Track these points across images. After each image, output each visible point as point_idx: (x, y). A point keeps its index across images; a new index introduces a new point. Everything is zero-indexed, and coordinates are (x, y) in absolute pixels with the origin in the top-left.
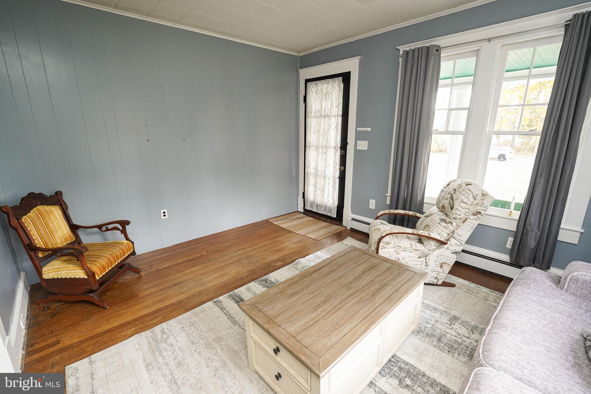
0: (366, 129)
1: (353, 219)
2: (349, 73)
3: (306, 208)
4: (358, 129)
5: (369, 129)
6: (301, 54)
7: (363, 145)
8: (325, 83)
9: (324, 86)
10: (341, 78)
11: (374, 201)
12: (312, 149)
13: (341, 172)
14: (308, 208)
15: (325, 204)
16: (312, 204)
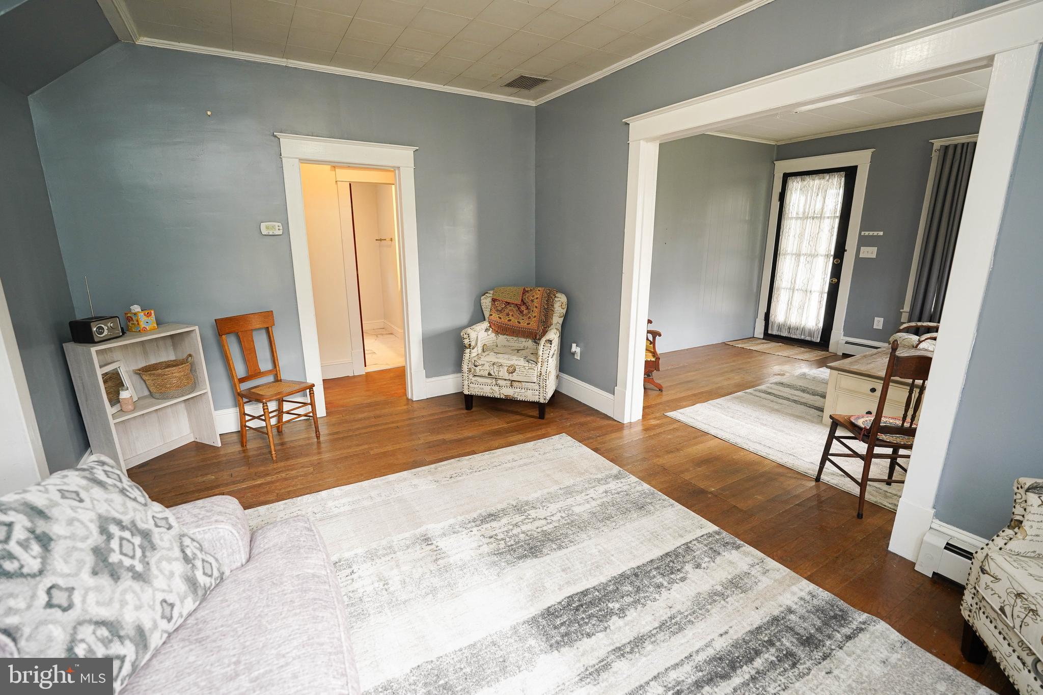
0: (876, 233)
1: (847, 343)
2: (856, 167)
3: (770, 332)
4: (863, 233)
5: (881, 233)
6: (779, 144)
7: (869, 252)
8: (817, 178)
9: (815, 182)
10: (843, 174)
11: (882, 320)
12: (788, 257)
13: (830, 284)
14: (773, 331)
15: (802, 326)
16: (780, 327)
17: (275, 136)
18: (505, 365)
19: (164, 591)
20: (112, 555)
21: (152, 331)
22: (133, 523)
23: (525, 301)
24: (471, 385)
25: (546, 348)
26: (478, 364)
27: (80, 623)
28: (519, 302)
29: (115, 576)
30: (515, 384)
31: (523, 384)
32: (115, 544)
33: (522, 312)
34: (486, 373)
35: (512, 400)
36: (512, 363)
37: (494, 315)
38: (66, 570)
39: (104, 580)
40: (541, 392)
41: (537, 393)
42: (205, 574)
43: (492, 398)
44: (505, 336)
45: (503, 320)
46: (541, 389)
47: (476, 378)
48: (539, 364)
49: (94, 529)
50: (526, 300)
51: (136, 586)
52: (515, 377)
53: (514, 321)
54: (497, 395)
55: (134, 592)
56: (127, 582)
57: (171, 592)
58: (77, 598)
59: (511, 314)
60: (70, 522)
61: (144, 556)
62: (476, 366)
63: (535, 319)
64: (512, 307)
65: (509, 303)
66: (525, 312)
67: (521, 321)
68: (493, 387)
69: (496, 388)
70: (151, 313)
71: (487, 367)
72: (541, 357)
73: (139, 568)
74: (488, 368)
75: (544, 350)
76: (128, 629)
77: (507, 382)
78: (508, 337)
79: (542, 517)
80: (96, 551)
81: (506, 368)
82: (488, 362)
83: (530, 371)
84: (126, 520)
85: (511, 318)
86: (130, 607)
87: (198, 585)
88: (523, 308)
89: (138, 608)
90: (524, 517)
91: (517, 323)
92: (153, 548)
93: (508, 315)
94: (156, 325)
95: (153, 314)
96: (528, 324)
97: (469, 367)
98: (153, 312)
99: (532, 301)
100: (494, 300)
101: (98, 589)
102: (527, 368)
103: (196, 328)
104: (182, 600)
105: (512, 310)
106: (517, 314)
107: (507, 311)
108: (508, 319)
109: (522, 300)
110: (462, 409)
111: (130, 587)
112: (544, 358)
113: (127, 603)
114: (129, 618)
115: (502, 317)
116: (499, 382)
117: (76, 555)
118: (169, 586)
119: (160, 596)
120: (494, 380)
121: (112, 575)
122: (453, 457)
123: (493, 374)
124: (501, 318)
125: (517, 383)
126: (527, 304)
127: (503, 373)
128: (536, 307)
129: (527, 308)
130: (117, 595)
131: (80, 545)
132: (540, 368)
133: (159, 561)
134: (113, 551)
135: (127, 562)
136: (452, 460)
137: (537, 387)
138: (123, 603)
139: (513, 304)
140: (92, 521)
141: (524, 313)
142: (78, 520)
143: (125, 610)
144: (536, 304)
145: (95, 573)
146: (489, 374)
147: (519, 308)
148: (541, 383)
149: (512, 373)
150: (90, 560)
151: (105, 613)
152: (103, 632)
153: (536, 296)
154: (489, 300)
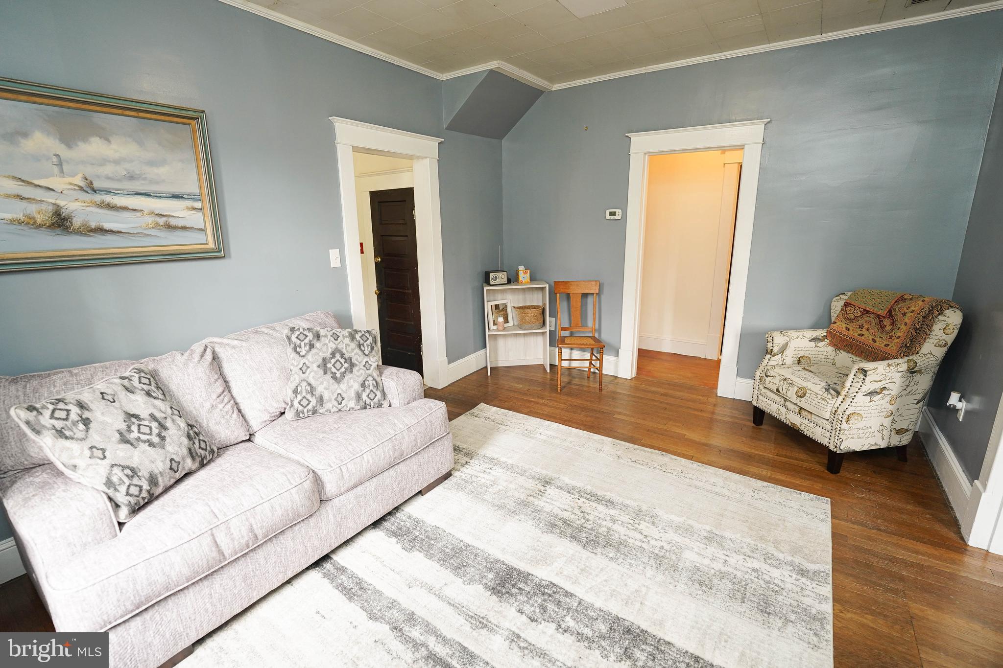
17: (627, 137)
18: (796, 384)
19: (342, 390)
20: (329, 364)
21: (526, 284)
22: (351, 358)
23: (893, 313)
24: (760, 397)
25: (856, 379)
26: (769, 374)
27: (304, 380)
28: (883, 312)
29: (325, 372)
30: (804, 413)
31: (813, 416)
32: (333, 361)
33: (882, 327)
34: (774, 388)
35: (798, 431)
36: (804, 384)
37: (839, 323)
38: (310, 360)
39: (321, 371)
40: (833, 435)
41: (828, 435)
42: (368, 396)
43: (778, 420)
44: (850, 355)
45: (851, 332)
46: (833, 432)
47: (766, 391)
48: (841, 398)
49: (330, 351)
50: (897, 312)
51: (331, 381)
52: (803, 403)
53: (868, 337)
54: (783, 419)
55: (329, 383)
56: (328, 376)
57: (346, 393)
58: (308, 371)
59: (867, 327)
60: (325, 344)
61: (345, 372)
62: (767, 376)
63: (898, 340)
64: (871, 318)
65: (868, 312)
66: (888, 328)
67: (878, 339)
68: (781, 408)
69: (783, 410)
70: (527, 272)
71: (777, 380)
72: (846, 390)
73: (338, 375)
74: (778, 382)
75: (854, 381)
76: (317, 393)
77: (796, 407)
78: (854, 357)
79: (644, 533)
80: (324, 359)
81: (796, 389)
82: (779, 375)
83: (821, 401)
84: (347, 355)
85: (864, 331)
86: (323, 386)
87: (361, 398)
88: (887, 322)
89: (326, 389)
90: (631, 522)
91: (871, 341)
92: (351, 372)
93: (861, 327)
94: (529, 280)
95: (529, 273)
96: (887, 345)
97: (761, 375)
98: (529, 271)
99: (904, 314)
100: (847, 305)
101: (316, 372)
102: (819, 397)
103: (547, 286)
104: (349, 400)
105: (869, 322)
106: (875, 328)
107: (861, 322)
108: (860, 332)
109: (890, 311)
110: (749, 420)
111: (329, 379)
112: (850, 392)
113: (323, 384)
114: (320, 390)
115: (851, 328)
116: (787, 403)
117: (317, 357)
118: (346, 390)
119: (339, 391)
120: (783, 400)
121: (324, 371)
122: (659, 449)
123: (781, 391)
124: (848, 330)
125: (806, 413)
126: (895, 318)
127: (792, 394)
128: (906, 324)
129: (893, 324)
130: (321, 380)
131: (320, 354)
132: (839, 402)
133: (350, 379)
134: (331, 363)
135: (334, 370)
136: (657, 452)
137: (829, 427)
138: (321, 383)
139: (874, 313)
140: (331, 348)
141: (886, 329)
142: (327, 345)
143: (320, 386)
144: (907, 320)
145: (319, 366)
146: (778, 390)
147: (880, 321)
148: (834, 423)
149: (801, 397)
150: (320, 361)
151: (313, 382)
152: (308, 388)
153: (912, 309)
154: (842, 303)
